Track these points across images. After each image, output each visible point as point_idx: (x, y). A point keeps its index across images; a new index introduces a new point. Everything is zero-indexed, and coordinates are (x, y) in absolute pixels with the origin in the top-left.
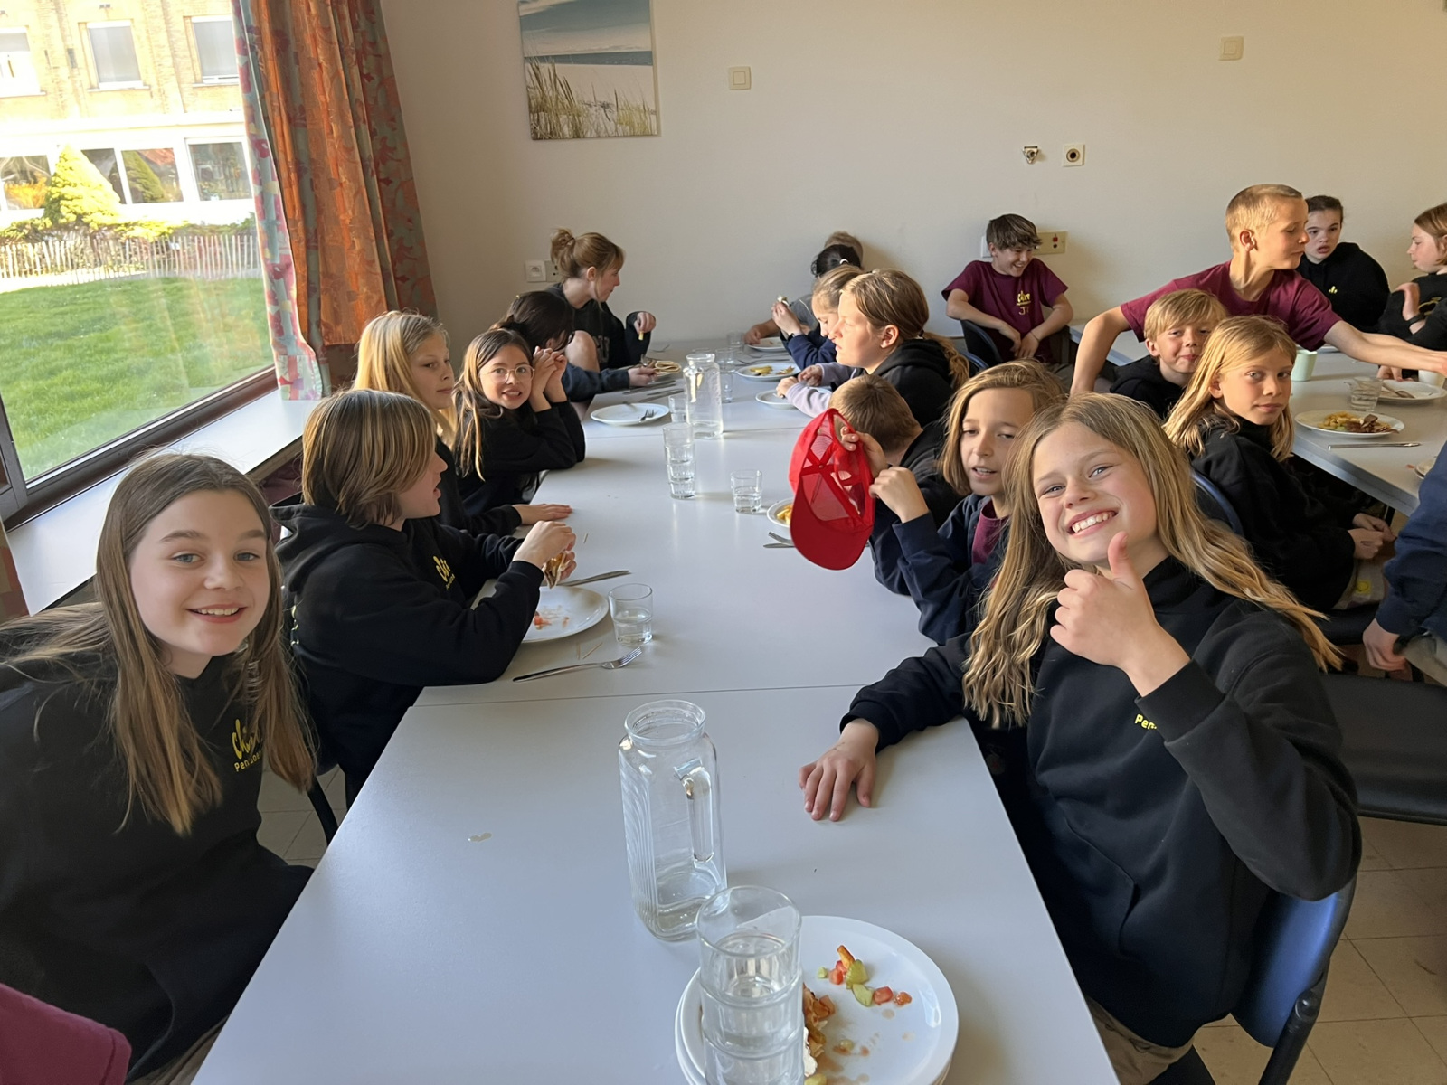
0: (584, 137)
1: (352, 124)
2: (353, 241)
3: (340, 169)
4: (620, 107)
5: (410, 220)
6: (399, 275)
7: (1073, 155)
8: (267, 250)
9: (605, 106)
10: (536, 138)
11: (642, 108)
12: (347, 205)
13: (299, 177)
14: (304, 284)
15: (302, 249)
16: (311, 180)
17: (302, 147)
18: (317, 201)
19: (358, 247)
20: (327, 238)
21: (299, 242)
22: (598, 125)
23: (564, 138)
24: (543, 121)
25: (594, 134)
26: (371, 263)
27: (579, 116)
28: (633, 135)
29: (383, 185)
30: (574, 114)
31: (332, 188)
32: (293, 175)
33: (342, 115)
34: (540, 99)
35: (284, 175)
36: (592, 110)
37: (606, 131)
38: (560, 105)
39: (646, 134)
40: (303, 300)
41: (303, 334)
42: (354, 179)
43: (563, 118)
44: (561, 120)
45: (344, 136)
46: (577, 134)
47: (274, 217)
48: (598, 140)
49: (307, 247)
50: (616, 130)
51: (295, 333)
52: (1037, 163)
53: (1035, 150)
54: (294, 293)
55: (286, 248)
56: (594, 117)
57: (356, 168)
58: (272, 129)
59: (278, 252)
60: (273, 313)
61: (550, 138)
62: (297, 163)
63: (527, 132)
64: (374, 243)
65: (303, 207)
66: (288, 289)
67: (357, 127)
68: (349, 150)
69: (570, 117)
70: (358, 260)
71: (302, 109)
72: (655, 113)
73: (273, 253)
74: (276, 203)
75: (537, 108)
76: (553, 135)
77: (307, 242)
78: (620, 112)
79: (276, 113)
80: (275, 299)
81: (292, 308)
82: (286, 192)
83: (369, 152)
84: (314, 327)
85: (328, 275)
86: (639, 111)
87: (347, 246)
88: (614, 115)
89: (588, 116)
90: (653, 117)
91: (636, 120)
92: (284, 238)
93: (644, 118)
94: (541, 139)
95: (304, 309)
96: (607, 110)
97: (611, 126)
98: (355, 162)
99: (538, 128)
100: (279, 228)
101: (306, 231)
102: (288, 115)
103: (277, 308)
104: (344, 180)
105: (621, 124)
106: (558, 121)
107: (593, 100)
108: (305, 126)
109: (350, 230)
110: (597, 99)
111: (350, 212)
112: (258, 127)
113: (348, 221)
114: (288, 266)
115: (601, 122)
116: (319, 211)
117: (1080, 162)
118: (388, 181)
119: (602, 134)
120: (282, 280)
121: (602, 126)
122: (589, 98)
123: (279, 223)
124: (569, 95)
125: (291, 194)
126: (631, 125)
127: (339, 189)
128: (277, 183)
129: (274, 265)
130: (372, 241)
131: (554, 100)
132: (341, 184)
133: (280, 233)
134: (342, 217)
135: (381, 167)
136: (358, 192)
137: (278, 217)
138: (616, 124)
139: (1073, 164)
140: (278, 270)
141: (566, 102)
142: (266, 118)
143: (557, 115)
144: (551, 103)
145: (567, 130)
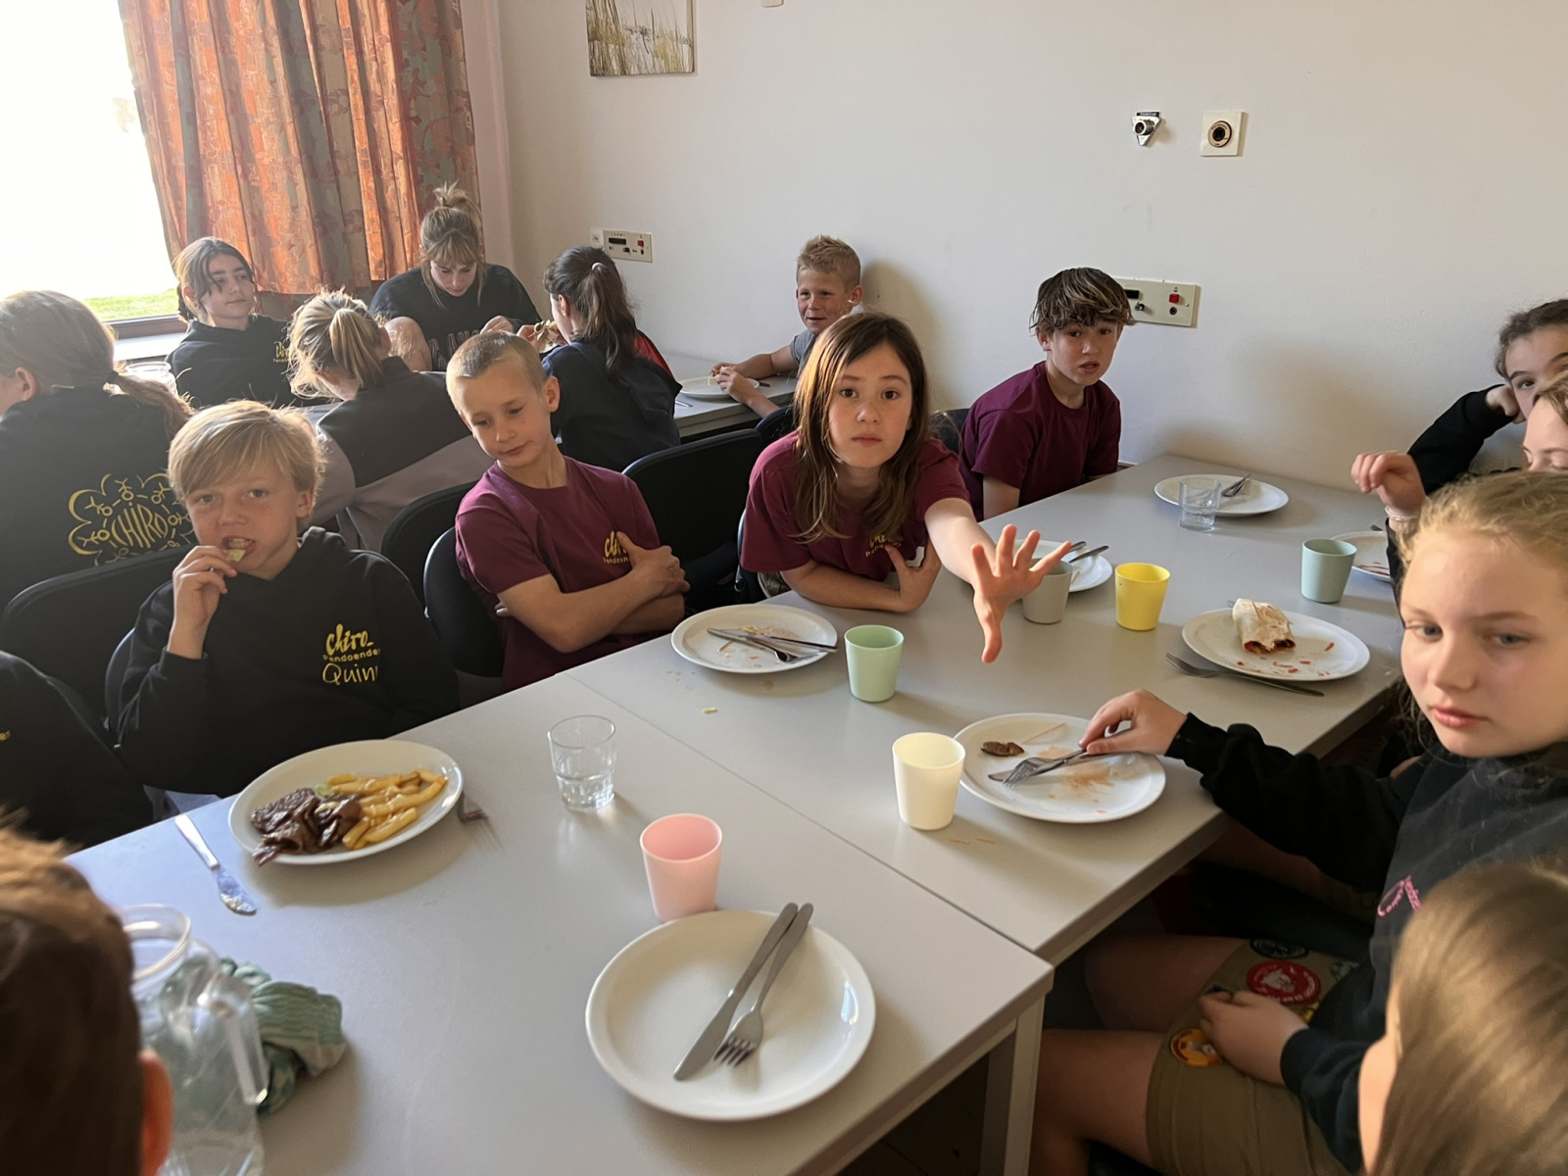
0: (630, 74)
4: (656, 33)
9: (644, 32)
10: (593, 75)
11: (674, 35)
22: (639, 59)
23: (614, 75)
24: (597, 52)
25: (637, 70)
27: (623, 46)
28: (669, 73)
30: (620, 42)
34: (595, 25)
36: (633, 37)
37: (647, 66)
38: (609, 30)
39: (679, 72)
43: (612, 48)
46: (624, 69)
48: (641, 81)
50: (654, 66)
52: (1157, 145)
53: (1155, 120)
56: (635, 47)
61: (604, 75)
63: (587, 66)
69: (618, 47)
72: (690, 42)
75: (593, 37)
76: (605, 70)
78: (657, 41)
86: (672, 39)
88: (650, 46)
89: (631, 45)
90: (685, 48)
91: (670, 51)
93: (676, 50)
94: (598, 75)
96: (646, 38)
97: (650, 60)
99: (594, 61)
105: (657, 57)
106: (608, 52)
107: (634, 25)
110: (638, 23)
115: (641, 54)
117: (1231, 148)
119: (644, 71)
121: (643, 59)
122: (631, 24)
124: (615, 19)
138: (654, 57)
139: (1219, 151)
141: (613, 26)
143: (607, 44)
144: (602, 30)
145: (615, 65)
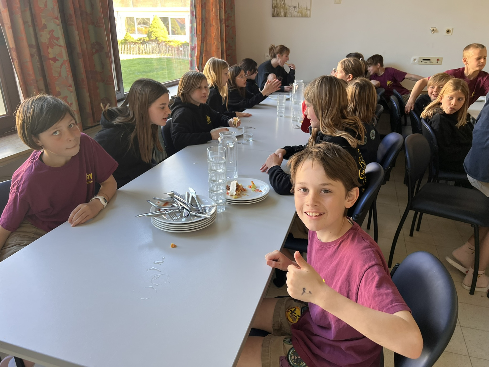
0: (287, 17)
1: (218, 8)
2: (214, 42)
3: (214, 21)
4: (299, 8)
5: (233, 38)
6: (227, 54)
7: (448, 31)
8: (191, 42)
9: (295, 7)
10: (273, 16)
11: (306, 8)
12: (214, 32)
13: (202, 22)
14: (199, 53)
15: (200, 43)
16: (205, 24)
17: (204, 14)
18: (206, 29)
19: (215, 44)
20: (207, 41)
21: (200, 41)
22: (292, 13)
23: (281, 17)
24: (276, 11)
25: (290, 16)
26: (218, 49)
27: (286, 10)
28: (302, 17)
29: (226, 27)
30: (285, 9)
31: (210, 26)
32: (200, 22)
33: (216, 6)
34: (276, 4)
35: (198, 21)
36: (291, 8)
37: (294, 15)
38: (281, 6)
39: (306, 16)
40: (198, 57)
41: (197, 67)
42: (217, 24)
43: (282, 10)
44: (281, 11)
45: (216, 12)
46: (285, 15)
47: (194, 33)
48: (291, 18)
49: (201, 42)
50: (297, 15)
51: (195, 66)
52: (435, 33)
53: (435, 29)
54: (196, 55)
55: (196, 42)
56: (291, 10)
57: (218, 21)
58: (196, 9)
59: (194, 43)
60: (190, 60)
61: (277, 16)
62: (202, 19)
63: (271, 14)
64: (220, 43)
65: (202, 31)
66: (195, 54)
67: (220, 9)
68: (217, 16)
69: (284, 10)
70: (215, 47)
71: (205, 3)
72: (310, 10)
73: (192, 43)
74: (195, 29)
75: (275, 7)
76: (278, 15)
77: (202, 40)
78: (299, 9)
79: (198, 4)
80: (191, 56)
81: (195, 59)
82: (198, 26)
83: (223, 17)
84: (200, 65)
85: (206, 51)
86: (305, 9)
87: (213, 43)
88: (297, 10)
89: (289, 10)
90: (309, 11)
91: (303, 12)
92: (195, 39)
93: (306, 11)
94: (275, 16)
95: (198, 60)
96: (295, 8)
97: (296, 14)
98: (218, 20)
99: (274, 13)
100: (195, 36)
101: (202, 38)
102: (201, 5)
103: (192, 58)
104: (214, 24)
105: (299, 13)
106: (280, 11)
107: (291, 5)
108: (205, 8)
109: (214, 39)
110: (293, 5)
111: (215, 34)
112: (193, 8)
113: (214, 36)
114: (196, 47)
115: (293, 12)
116: (206, 32)
117: (450, 34)
118: (228, 26)
119: (293, 16)
120: (194, 51)
121: (293, 13)
122: (290, 5)
123: (195, 35)
124: (284, 3)
125: (199, 27)
126: (302, 13)
127: (212, 27)
128: (195, 23)
129: (192, 47)
130: (219, 42)
131: (280, 4)
132: (213, 26)
133: (195, 38)
134: (212, 35)
135: (227, 22)
136: (218, 28)
137: (195, 33)
138: (297, 13)
139: (448, 34)
140: (193, 48)
141: (283, 5)
142: (195, 5)
143: (280, 9)
144: (279, 6)
145: (282, 14)
